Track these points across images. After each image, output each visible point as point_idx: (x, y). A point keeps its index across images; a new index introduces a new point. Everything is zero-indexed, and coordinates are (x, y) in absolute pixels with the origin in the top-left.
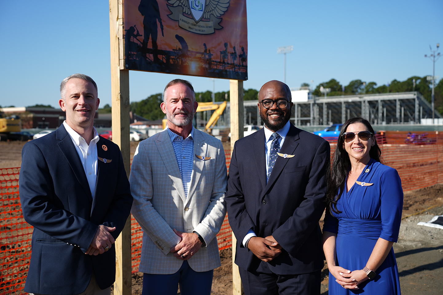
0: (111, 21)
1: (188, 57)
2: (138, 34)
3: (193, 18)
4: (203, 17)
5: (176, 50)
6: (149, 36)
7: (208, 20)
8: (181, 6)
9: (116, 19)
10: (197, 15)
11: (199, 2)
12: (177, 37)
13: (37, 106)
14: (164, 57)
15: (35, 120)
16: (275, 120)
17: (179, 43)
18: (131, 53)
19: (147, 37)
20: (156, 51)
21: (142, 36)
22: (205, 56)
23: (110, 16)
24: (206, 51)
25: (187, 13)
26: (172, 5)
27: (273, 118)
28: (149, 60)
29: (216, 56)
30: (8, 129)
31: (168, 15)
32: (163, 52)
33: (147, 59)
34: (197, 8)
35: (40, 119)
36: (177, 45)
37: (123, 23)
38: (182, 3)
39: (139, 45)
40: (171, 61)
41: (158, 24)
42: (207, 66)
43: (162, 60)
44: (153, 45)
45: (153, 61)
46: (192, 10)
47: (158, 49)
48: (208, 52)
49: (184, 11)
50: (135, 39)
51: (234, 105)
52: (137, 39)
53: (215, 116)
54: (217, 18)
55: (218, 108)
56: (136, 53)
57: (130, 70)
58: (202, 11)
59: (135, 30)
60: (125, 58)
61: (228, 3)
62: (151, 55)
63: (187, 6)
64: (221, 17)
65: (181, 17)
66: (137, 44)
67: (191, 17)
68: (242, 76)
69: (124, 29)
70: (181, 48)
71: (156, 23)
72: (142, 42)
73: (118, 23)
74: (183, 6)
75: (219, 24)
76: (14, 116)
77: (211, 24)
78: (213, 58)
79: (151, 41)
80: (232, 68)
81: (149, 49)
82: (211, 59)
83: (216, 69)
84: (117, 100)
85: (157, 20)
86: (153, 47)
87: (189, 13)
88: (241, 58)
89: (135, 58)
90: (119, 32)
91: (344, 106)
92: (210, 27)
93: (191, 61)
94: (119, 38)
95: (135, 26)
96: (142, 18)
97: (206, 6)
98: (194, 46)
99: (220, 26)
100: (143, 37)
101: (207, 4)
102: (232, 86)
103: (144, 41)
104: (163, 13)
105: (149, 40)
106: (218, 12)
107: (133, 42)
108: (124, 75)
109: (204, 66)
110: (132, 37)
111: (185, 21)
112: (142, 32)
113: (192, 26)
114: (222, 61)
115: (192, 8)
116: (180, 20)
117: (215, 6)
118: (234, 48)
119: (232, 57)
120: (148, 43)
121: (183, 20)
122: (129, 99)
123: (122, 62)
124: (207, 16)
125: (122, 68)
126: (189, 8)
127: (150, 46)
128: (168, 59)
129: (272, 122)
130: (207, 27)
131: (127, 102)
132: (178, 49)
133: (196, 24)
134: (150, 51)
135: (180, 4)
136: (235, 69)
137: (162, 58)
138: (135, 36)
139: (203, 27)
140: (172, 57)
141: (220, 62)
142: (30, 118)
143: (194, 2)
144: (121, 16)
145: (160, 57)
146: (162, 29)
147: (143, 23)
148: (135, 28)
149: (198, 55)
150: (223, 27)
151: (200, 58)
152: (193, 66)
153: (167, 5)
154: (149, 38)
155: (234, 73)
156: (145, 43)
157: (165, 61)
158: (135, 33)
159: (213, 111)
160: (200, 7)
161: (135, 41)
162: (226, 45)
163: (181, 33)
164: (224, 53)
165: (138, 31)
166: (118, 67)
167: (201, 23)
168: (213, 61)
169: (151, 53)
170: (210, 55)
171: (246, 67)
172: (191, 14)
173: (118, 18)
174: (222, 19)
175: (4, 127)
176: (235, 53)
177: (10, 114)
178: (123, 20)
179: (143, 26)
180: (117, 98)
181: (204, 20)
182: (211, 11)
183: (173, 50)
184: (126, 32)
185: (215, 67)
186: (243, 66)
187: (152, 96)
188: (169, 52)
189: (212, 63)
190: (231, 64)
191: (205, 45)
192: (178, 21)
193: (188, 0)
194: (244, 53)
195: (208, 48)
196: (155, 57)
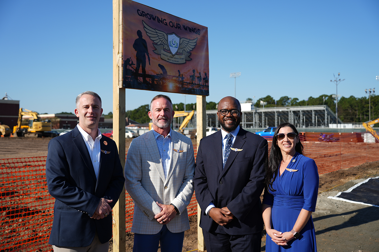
0: (114, 55)
1: (167, 79)
2: (132, 64)
3: (171, 53)
4: (178, 52)
5: (159, 74)
6: (140, 65)
7: (181, 54)
8: (163, 44)
9: (117, 54)
10: (174, 50)
11: (175, 42)
12: (160, 65)
13: (63, 113)
14: (150, 79)
15: (61, 122)
16: (229, 124)
17: (161, 70)
18: (127, 76)
19: (138, 66)
20: (145, 75)
21: (135, 64)
22: (179, 79)
23: (113, 51)
24: (179, 75)
25: (166, 49)
26: (156, 44)
27: (228, 123)
28: (140, 81)
29: (187, 79)
30: (42, 129)
31: (153, 51)
32: (149, 76)
33: (138, 81)
34: (174, 46)
35: (64, 122)
36: (160, 71)
37: (122, 56)
38: (163, 43)
39: (133, 71)
40: (155, 82)
41: (147, 57)
42: (180, 86)
43: (149, 81)
44: (142, 71)
45: (142, 82)
46: (170, 47)
47: (146, 74)
48: (181, 76)
49: (165, 48)
50: (130, 67)
51: (200, 113)
52: (132, 67)
53: (186, 120)
54: (187, 52)
55: (188, 115)
56: (130, 77)
57: (126, 88)
58: (177, 48)
59: (130, 61)
60: (123, 80)
61: (196, 42)
62: (141, 78)
63: (167, 44)
64: (191, 52)
65: (163, 52)
66: (132, 70)
67: (170, 52)
68: (205, 93)
69: (123, 60)
70: (162, 73)
71: (145, 56)
72: (135, 69)
73: (118, 56)
74: (164, 44)
75: (189, 57)
76: (47, 120)
77: (183, 56)
78: (185, 80)
79: (141, 68)
80: (198, 87)
81: (139, 74)
82: (183, 81)
83: (187, 88)
84: (117, 109)
85: (146, 54)
86: (142, 72)
87: (168, 49)
88: (204, 80)
89: (130, 80)
90: (119, 62)
91: (276, 114)
92: (182, 59)
93: (169, 82)
94: (119, 66)
95: (130, 58)
96: (135, 53)
97: (180, 44)
98: (171, 72)
99: (190, 58)
100: (136, 66)
101: (180, 43)
102: (198, 100)
103: (136, 68)
104: (150, 50)
105: (140, 68)
106: (188, 49)
107: (129, 69)
108: (122, 92)
109: (178, 86)
110: (128, 65)
111: (165, 55)
112: (135, 62)
113: (170, 58)
114: (191, 82)
115: (170, 46)
116: (162, 54)
117: (186, 45)
118: (200, 73)
119: (198, 79)
120: (139, 69)
121: (163, 54)
122: (125, 109)
123: (121, 83)
124: (181, 51)
125: (121, 87)
126: (168, 46)
127: (140, 72)
128: (153, 81)
129: (227, 126)
130: (180, 59)
131: (123, 111)
132: (160, 74)
133: (172, 56)
134: (140, 75)
135: (162, 43)
136: (200, 88)
137: (149, 80)
138: (130, 65)
139: (178, 59)
140: (156, 79)
141: (189, 83)
142: (58, 121)
143: (172, 42)
144: (121, 51)
145: (148, 79)
146: (149, 60)
147: (136, 56)
148: (130, 59)
149: (174, 78)
150: (192, 59)
151: (176, 80)
152: (171, 85)
153: (153, 43)
154: (140, 66)
155: (200, 91)
156: (137, 70)
157: (151, 82)
158: (131, 63)
159: (184, 117)
160: (175, 45)
161: (130, 68)
162: (194, 71)
163: (162, 63)
164: (193, 77)
165: (132, 62)
166: (118, 86)
167: (176, 56)
168: (185, 82)
169: (141, 77)
170: (183, 78)
171: (208, 86)
172: (169, 50)
173: (119, 53)
174: (191, 53)
175: (40, 128)
176: (200, 77)
177: (44, 119)
178: (122, 54)
179: (136, 58)
180: (117, 108)
181: (178, 54)
182: (183, 48)
183: (157, 74)
184: (124, 62)
185: (186, 87)
186: (206, 86)
187: (142, 106)
188: (154, 76)
189: (184, 83)
190: (198, 85)
191: (179, 71)
192: (161, 54)
193: (167, 40)
194: (207, 77)
195: (181, 73)
196: (144, 79)
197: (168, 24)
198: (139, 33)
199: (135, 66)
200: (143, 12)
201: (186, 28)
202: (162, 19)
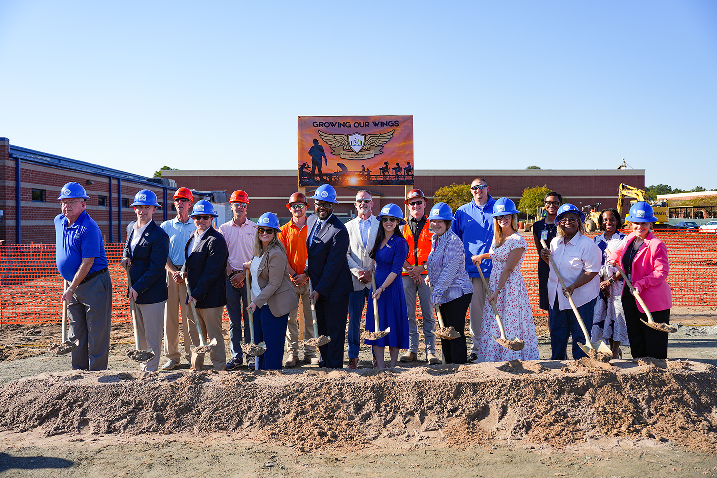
1: (348, 175)
2: (308, 167)
3: (353, 151)
4: (363, 148)
5: (337, 172)
6: (316, 166)
7: (368, 150)
10: (357, 148)
11: (358, 140)
12: (338, 164)
17: (340, 167)
18: (304, 177)
19: (314, 168)
20: (321, 174)
21: (311, 167)
22: (364, 173)
25: (347, 149)
26: (334, 147)
27: (321, 214)
31: (331, 153)
32: (326, 175)
34: (357, 144)
38: (343, 144)
39: (309, 172)
40: (333, 179)
41: (323, 159)
42: (366, 179)
44: (319, 172)
46: (352, 146)
48: (366, 170)
49: (345, 148)
52: (308, 170)
54: (378, 146)
56: (307, 177)
58: (361, 145)
61: (392, 135)
62: (318, 177)
63: (347, 145)
64: (384, 145)
65: (342, 152)
68: (407, 182)
70: (341, 170)
71: (321, 158)
75: (379, 150)
77: (372, 151)
79: (317, 169)
82: (370, 174)
83: (376, 180)
87: (349, 149)
88: (406, 170)
89: (306, 180)
92: (370, 154)
93: (350, 177)
95: (306, 162)
96: (311, 157)
97: (365, 141)
98: (353, 168)
99: (381, 151)
106: (379, 143)
110: (304, 169)
111: (345, 154)
113: (352, 156)
114: (382, 174)
117: (375, 140)
118: (398, 164)
119: (394, 170)
120: (315, 170)
121: (343, 154)
124: (367, 147)
126: (349, 146)
127: (317, 172)
128: (330, 179)
130: (367, 154)
133: (355, 154)
134: (317, 175)
135: (341, 145)
138: (307, 168)
139: (364, 154)
141: (380, 175)
143: (354, 141)
145: (324, 177)
146: (326, 161)
147: (312, 160)
148: (306, 164)
150: (383, 152)
152: (353, 180)
153: (330, 147)
156: (313, 171)
157: (328, 179)
158: (306, 166)
160: (359, 143)
161: (306, 170)
162: (386, 163)
163: (341, 162)
164: (385, 169)
165: (308, 165)
167: (361, 153)
168: (372, 175)
176: (399, 167)
181: (364, 150)
182: (371, 143)
184: (301, 166)
186: (408, 175)
190: (393, 175)
191: (363, 166)
192: (340, 154)
193: (348, 141)
194: (410, 166)
195: (366, 167)
196: (321, 178)
197: (352, 125)
198: (315, 141)
199: (311, 169)
200: (320, 123)
201: (376, 125)
202: (344, 123)
